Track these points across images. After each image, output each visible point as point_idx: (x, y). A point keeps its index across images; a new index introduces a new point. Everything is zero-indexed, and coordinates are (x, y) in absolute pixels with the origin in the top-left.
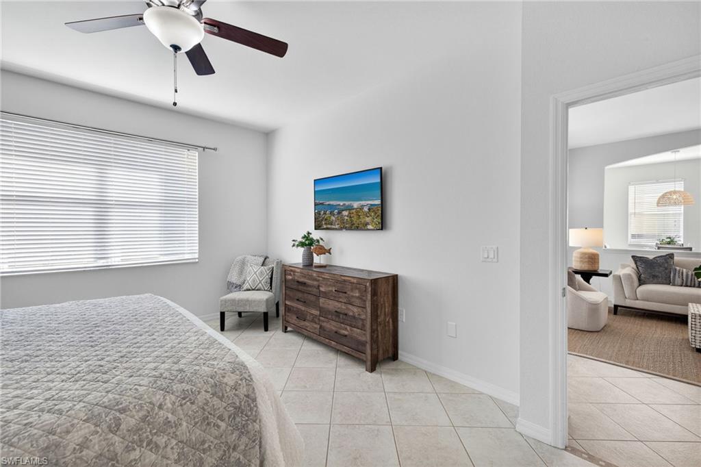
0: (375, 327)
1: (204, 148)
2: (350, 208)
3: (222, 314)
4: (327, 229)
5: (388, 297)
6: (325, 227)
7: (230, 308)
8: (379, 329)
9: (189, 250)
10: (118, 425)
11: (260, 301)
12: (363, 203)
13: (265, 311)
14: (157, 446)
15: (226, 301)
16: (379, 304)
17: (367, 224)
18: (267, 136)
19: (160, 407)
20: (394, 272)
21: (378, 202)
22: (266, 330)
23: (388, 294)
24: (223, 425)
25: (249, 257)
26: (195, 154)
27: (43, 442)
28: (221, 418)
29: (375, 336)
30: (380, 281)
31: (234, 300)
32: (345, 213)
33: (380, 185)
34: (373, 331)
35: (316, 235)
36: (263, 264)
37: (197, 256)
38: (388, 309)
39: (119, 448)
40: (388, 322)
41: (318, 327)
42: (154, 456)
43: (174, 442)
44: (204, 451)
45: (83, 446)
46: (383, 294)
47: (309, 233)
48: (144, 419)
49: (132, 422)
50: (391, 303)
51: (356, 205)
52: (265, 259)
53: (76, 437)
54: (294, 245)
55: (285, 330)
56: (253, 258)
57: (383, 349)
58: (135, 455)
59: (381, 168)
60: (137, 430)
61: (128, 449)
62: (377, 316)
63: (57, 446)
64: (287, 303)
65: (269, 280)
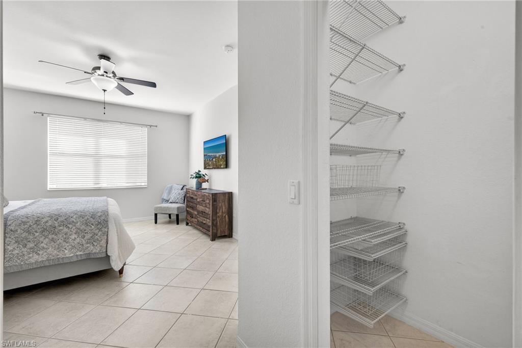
0: (214, 218)
1: (151, 126)
2: (215, 157)
3: (156, 215)
4: (208, 169)
5: (224, 204)
6: (207, 167)
7: (160, 212)
8: (218, 219)
9: (142, 181)
10: (57, 219)
11: (174, 208)
12: (220, 154)
13: (177, 213)
14: (69, 227)
15: (157, 208)
16: (218, 207)
17: (221, 165)
18: (188, 117)
19: (72, 217)
20: (231, 191)
21: (224, 153)
22: (178, 224)
23: (225, 202)
24: (93, 227)
25: (175, 186)
26: (146, 129)
27: (36, 219)
28: (92, 224)
29: (215, 223)
30: (218, 195)
31: (161, 207)
32: (214, 160)
33: (225, 144)
34: (213, 220)
35: (203, 172)
36: (182, 189)
37: (146, 184)
38: (224, 209)
39: (56, 225)
40: (225, 216)
41: (196, 220)
42: (67, 230)
43: (74, 228)
44: (85, 233)
45: (47, 222)
46: (221, 201)
47: (199, 171)
48: (66, 219)
49: (62, 219)
50: (227, 206)
51: (218, 155)
52: (184, 186)
53: (45, 220)
54: (191, 178)
55: (187, 224)
56: (177, 186)
57: (221, 231)
58: (61, 228)
59: (226, 135)
60: (63, 222)
61: (60, 226)
62: (217, 213)
63: (39, 221)
64: (188, 209)
65: (183, 198)
